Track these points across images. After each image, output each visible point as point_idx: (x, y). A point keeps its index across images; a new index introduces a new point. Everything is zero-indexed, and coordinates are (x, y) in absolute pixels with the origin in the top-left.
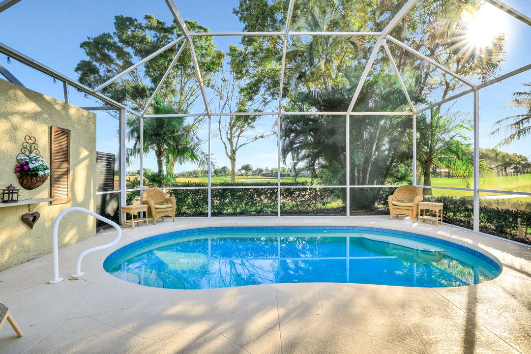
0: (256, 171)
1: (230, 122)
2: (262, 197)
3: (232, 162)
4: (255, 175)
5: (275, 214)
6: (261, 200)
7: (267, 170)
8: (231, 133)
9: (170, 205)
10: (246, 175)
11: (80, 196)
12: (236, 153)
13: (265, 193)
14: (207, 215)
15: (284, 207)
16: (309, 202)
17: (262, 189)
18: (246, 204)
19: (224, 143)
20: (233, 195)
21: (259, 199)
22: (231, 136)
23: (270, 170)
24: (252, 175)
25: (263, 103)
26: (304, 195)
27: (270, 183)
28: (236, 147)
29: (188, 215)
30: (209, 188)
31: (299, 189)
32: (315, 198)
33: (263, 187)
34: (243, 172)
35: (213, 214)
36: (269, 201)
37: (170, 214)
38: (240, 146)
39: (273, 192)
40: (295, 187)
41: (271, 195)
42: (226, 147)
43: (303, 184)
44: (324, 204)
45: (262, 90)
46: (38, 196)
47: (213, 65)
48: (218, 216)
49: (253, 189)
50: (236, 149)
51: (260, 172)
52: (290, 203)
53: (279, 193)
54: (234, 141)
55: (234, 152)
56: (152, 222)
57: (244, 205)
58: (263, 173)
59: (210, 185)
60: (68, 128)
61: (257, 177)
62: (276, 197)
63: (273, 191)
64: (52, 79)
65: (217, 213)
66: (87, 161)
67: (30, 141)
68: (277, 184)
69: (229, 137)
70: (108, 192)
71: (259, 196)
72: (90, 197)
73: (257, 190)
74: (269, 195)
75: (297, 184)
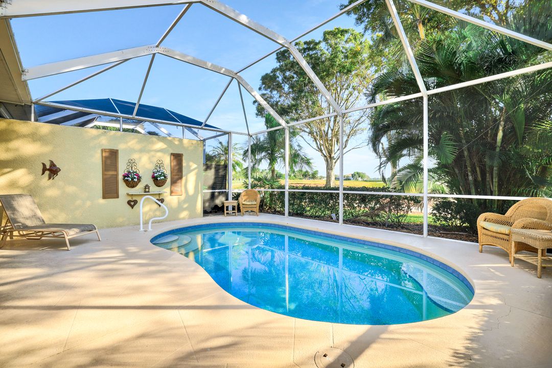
11: (191, 191)
30: (286, 191)
37: (254, 210)
46: (165, 190)
56: (240, 215)
59: (287, 188)
60: (182, 153)
64: (176, 127)
66: (196, 171)
67: (159, 162)
70: (216, 191)
72: (199, 193)
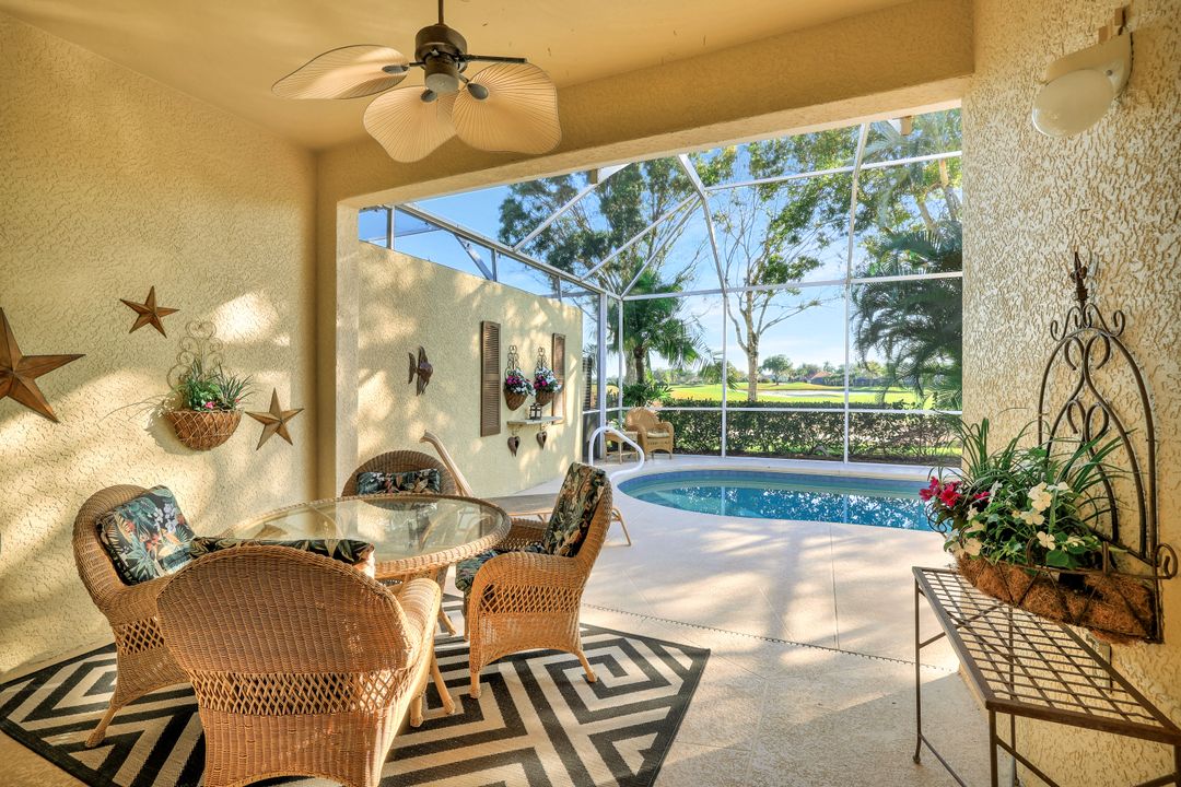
0: (799, 370)
1: (746, 276)
2: (815, 427)
3: (750, 359)
4: (798, 380)
5: (839, 458)
6: (813, 432)
7: (827, 369)
8: (749, 300)
9: (666, 434)
10: (774, 381)
11: (570, 415)
12: (760, 339)
13: (821, 421)
14: (719, 453)
15: (857, 448)
16: (908, 439)
17: (815, 414)
18: (786, 439)
19: (735, 321)
20: (762, 423)
21: (808, 431)
22: (749, 306)
23: (837, 369)
24: (790, 380)
25: (819, 243)
26: (898, 427)
27: (829, 403)
28: (759, 327)
29: (686, 452)
30: (724, 409)
31: (887, 415)
32: (920, 432)
33: (817, 410)
34: (768, 372)
35: (729, 453)
36: (828, 436)
37: (666, 447)
38: (768, 325)
39: (836, 420)
40: (879, 411)
41: (832, 424)
42: (738, 330)
43: (897, 406)
44: (938, 445)
45: (816, 218)
46: (545, 414)
47: (717, 176)
48: (736, 455)
49: (799, 413)
50: (759, 333)
51: (809, 374)
52: (868, 440)
53: (846, 420)
54: (755, 315)
55: (754, 338)
57: (780, 441)
58: (817, 376)
59: (724, 404)
60: (564, 334)
61: (802, 385)
62: (842, 429)
63: (836, 418)
65: (736, 451)
66: (575, 372)
67: (541, 354)
68: (842, 406)
69: (744, 307)
70: (589, 412)
71: (809, 425)
72: (577, 419)
73: (805, 416)
74: (827, 425)
75: (883, 406)
